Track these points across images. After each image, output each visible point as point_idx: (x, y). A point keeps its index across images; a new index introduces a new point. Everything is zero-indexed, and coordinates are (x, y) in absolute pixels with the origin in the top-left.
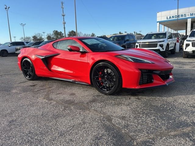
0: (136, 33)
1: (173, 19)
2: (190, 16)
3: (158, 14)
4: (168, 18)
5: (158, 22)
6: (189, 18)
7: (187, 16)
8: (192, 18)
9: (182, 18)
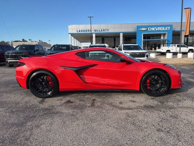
0: (42, 41)
1: (82, 32)
2: (94, 32)
3: (69, 26)
4: (78, 31)
5: (69, 34)
6: (94, 33)
7: (92, 32)
8: (96, 34)
9: (89, 32)
